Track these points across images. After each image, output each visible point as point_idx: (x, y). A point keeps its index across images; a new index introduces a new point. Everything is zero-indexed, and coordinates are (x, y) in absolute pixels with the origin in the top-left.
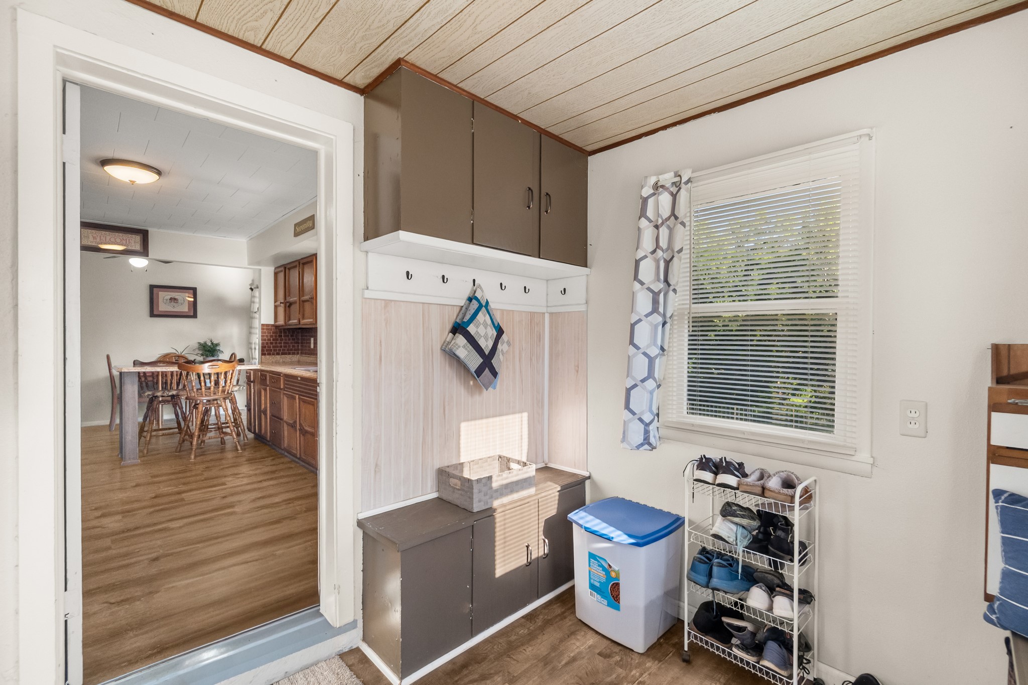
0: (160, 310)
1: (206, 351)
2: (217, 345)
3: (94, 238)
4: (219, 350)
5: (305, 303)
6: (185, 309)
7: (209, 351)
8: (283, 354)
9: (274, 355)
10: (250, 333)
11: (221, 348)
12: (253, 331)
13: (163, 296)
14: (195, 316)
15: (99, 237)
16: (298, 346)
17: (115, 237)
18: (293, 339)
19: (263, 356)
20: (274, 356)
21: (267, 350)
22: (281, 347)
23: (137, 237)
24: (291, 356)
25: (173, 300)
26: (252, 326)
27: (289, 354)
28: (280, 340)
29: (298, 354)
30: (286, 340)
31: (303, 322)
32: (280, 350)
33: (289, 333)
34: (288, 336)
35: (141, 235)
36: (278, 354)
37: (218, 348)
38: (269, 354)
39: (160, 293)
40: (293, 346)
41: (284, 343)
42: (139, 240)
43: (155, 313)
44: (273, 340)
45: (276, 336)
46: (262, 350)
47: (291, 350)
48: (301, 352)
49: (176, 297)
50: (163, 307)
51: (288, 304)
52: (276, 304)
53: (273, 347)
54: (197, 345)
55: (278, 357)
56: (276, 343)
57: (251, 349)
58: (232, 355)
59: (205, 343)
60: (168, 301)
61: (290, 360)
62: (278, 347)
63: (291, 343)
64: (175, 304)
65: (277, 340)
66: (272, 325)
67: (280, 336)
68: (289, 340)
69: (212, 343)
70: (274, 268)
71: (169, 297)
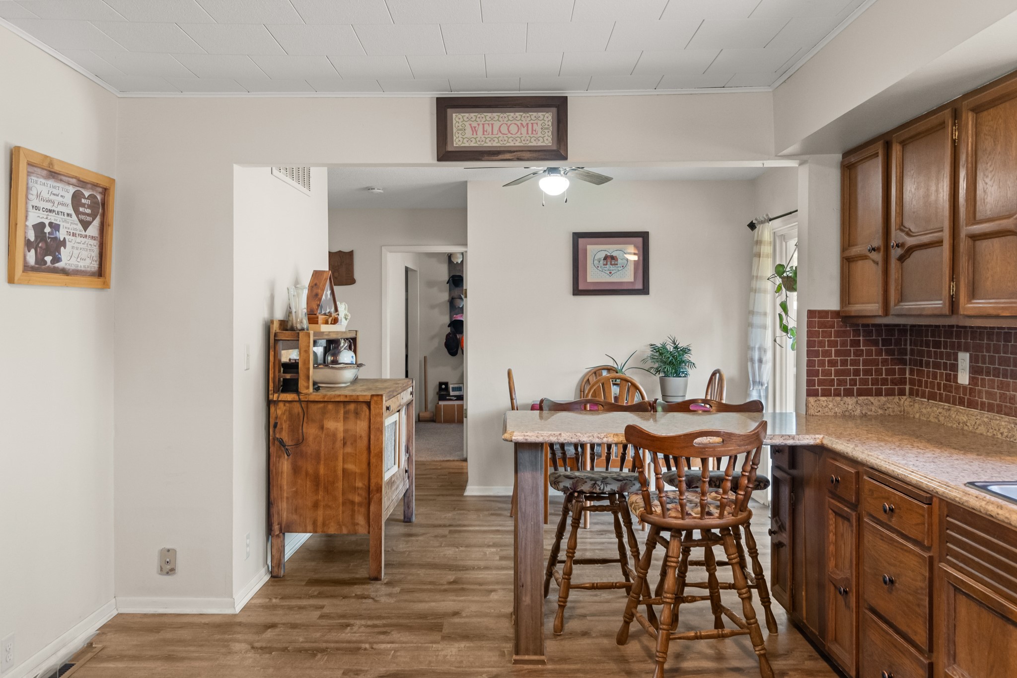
0: (588, 281)
1: (665, 363)
2: (686, 351)
3: (474, 130)
4: (689, 362)
5: (978, 243)
6: (627, 276)
7: (671, 363)
8: (861, 393)
9: (838, 395)
10: (750, 325)
11: (691, 357)
12: (757, 320)
13: (594, 251)
14: (645, 290)
15: (481, 126)
16: (903, 371)
17: (509, 122)
18: (889, 352)
19: (812, 399)
20: (838, 399)
21: (821, 383)
22: (857, 372)
23: (547, 115)
24: (883, 399)
25: (610, 259)
26: (756, 310)
27: (879, 393)
28: (856, 355)
29: (902, 393)
30: (869, 353)
31: (971, 306)
32: (853, 382)
33: (879, 334)
34: (876, 343)
35: (554, 110)
36: (849, 393)
37: (686, 357)
38: (826, 393)
39: (589, 247)
40: (890, 372)
41: (865, 363)
42: (550, 123)
43: (581, 287)
44: (838, 353)
45: (844, 344)
46: (810, 383)
47: (885, 382)
48: (911, 390)
49: (614, 254)
50: (594, 275)
51: (896, 253)
52: (847, 254)
53: (838, 373)
54: (649, 352)
55: (850, 401)
56: (844, 363)
57: (752, 360)
58: (714, 374)
59: (664, 346)
60: (602, 262)
61: (880, 412)
62: (846, 373)
63: (885, 362)
64: (612, 268)
65: (848, 353)
66: (836, 314)
67: (856, 343)
68: (879, 353)
69: (676, 347)
70: (840, 156)
71: (602, 255)
